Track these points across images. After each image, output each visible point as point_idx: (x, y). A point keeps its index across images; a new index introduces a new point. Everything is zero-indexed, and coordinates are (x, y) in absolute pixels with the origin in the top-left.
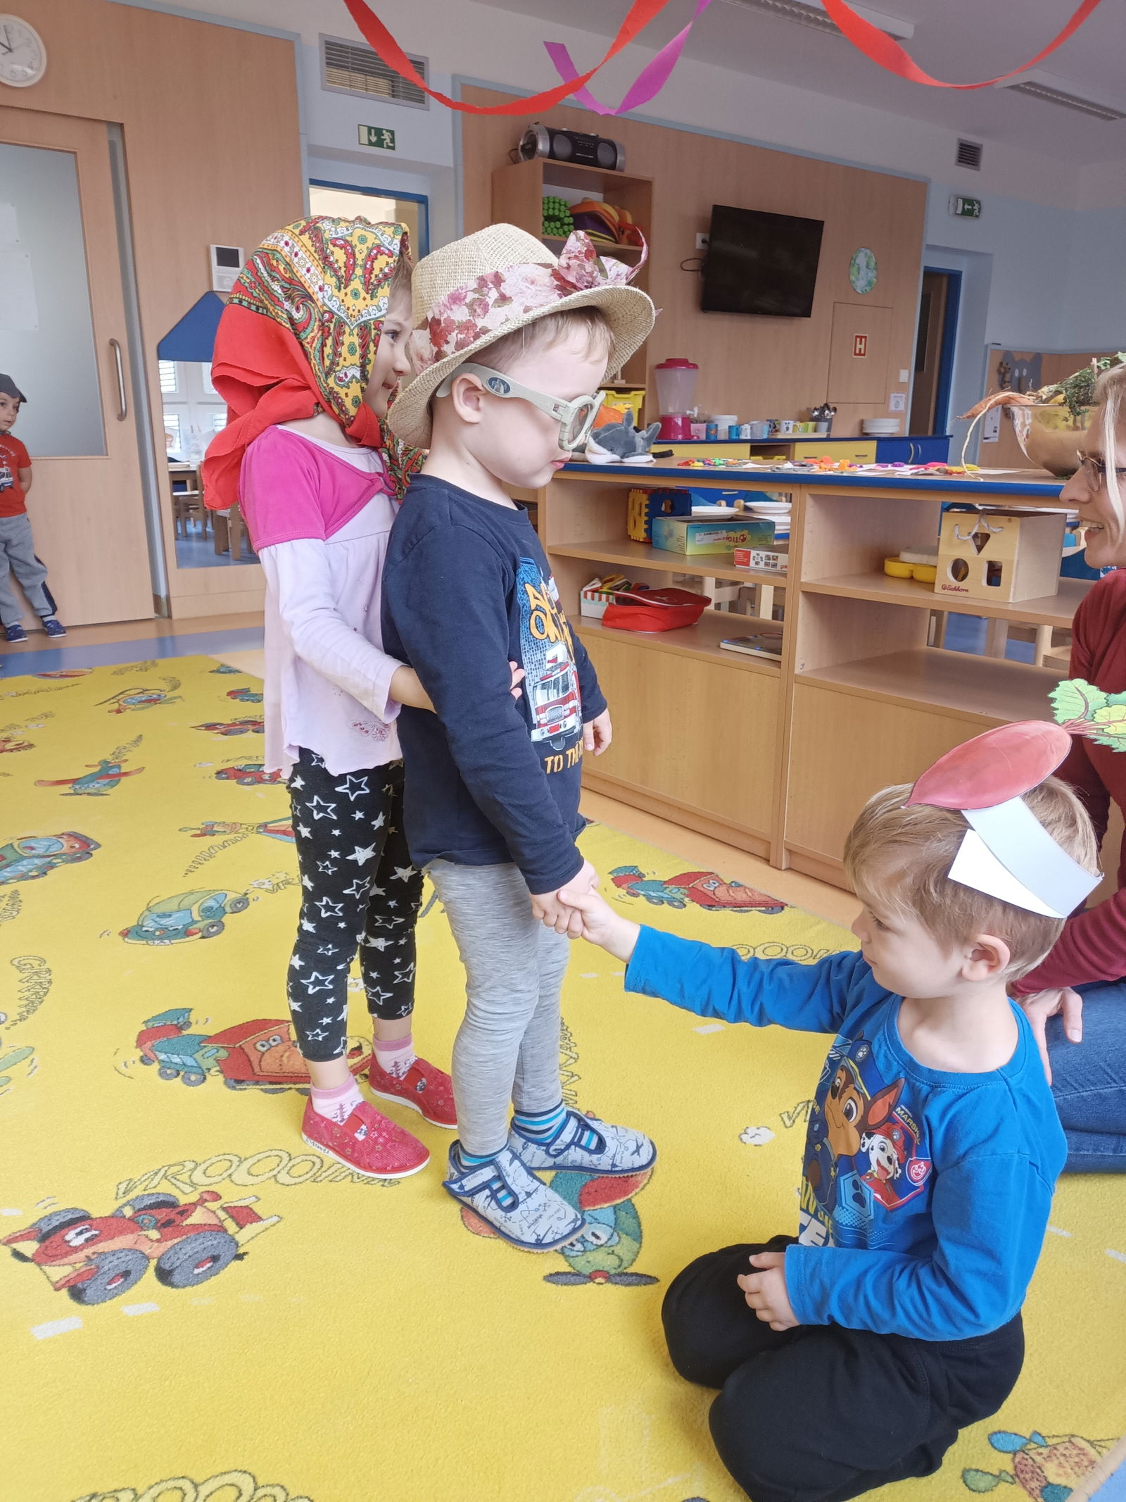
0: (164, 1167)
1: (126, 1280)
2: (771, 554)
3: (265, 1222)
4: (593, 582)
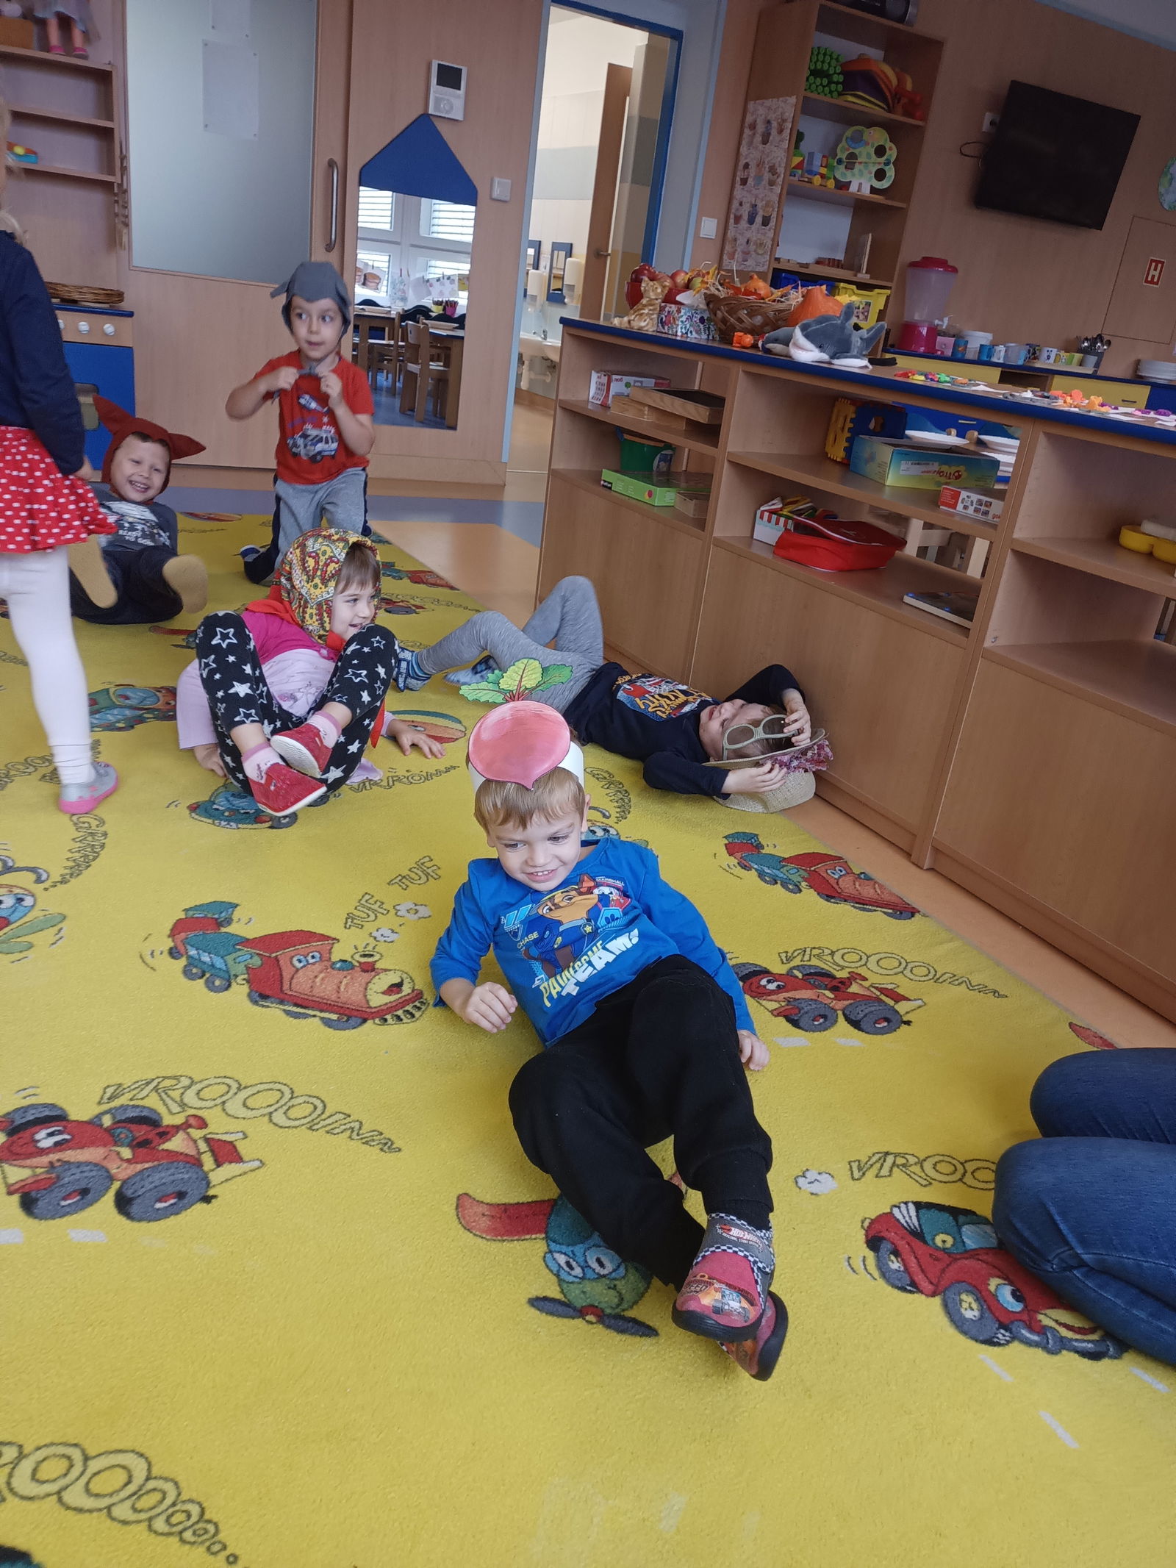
0: (158, 1077)
1: (82, 1199)
2: (985, 499)
3: (245, 1165)
4: (774, 502)
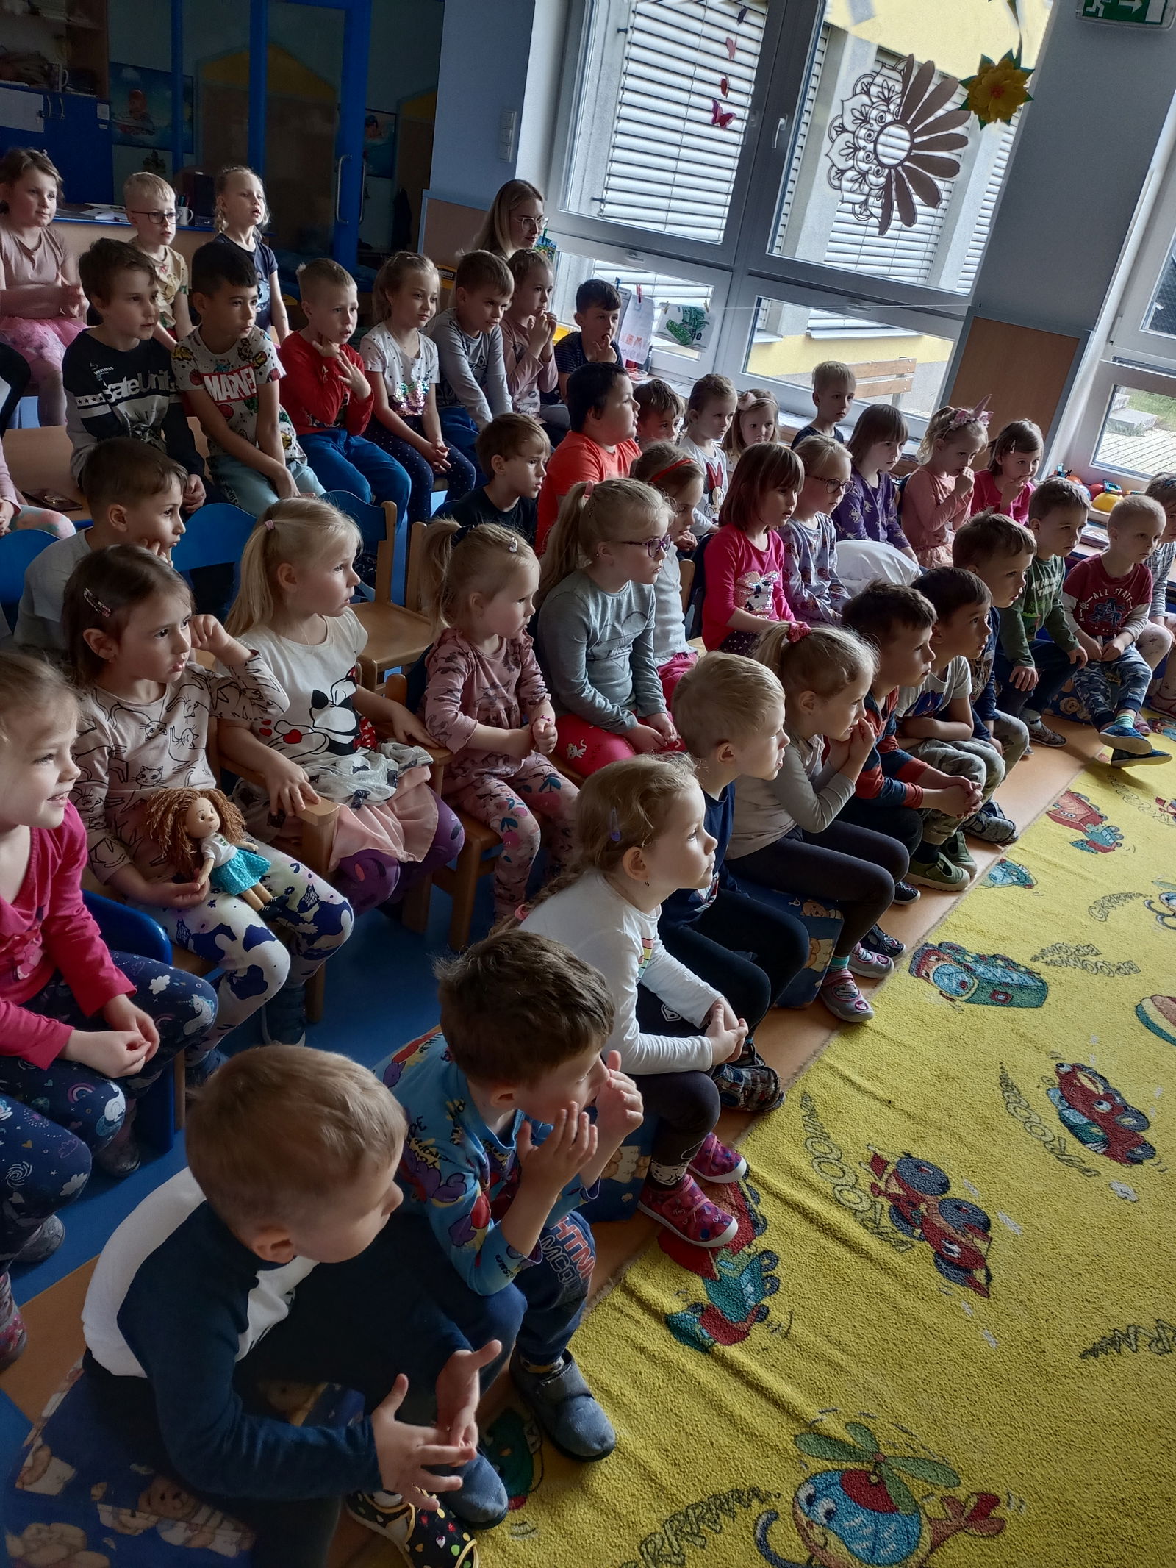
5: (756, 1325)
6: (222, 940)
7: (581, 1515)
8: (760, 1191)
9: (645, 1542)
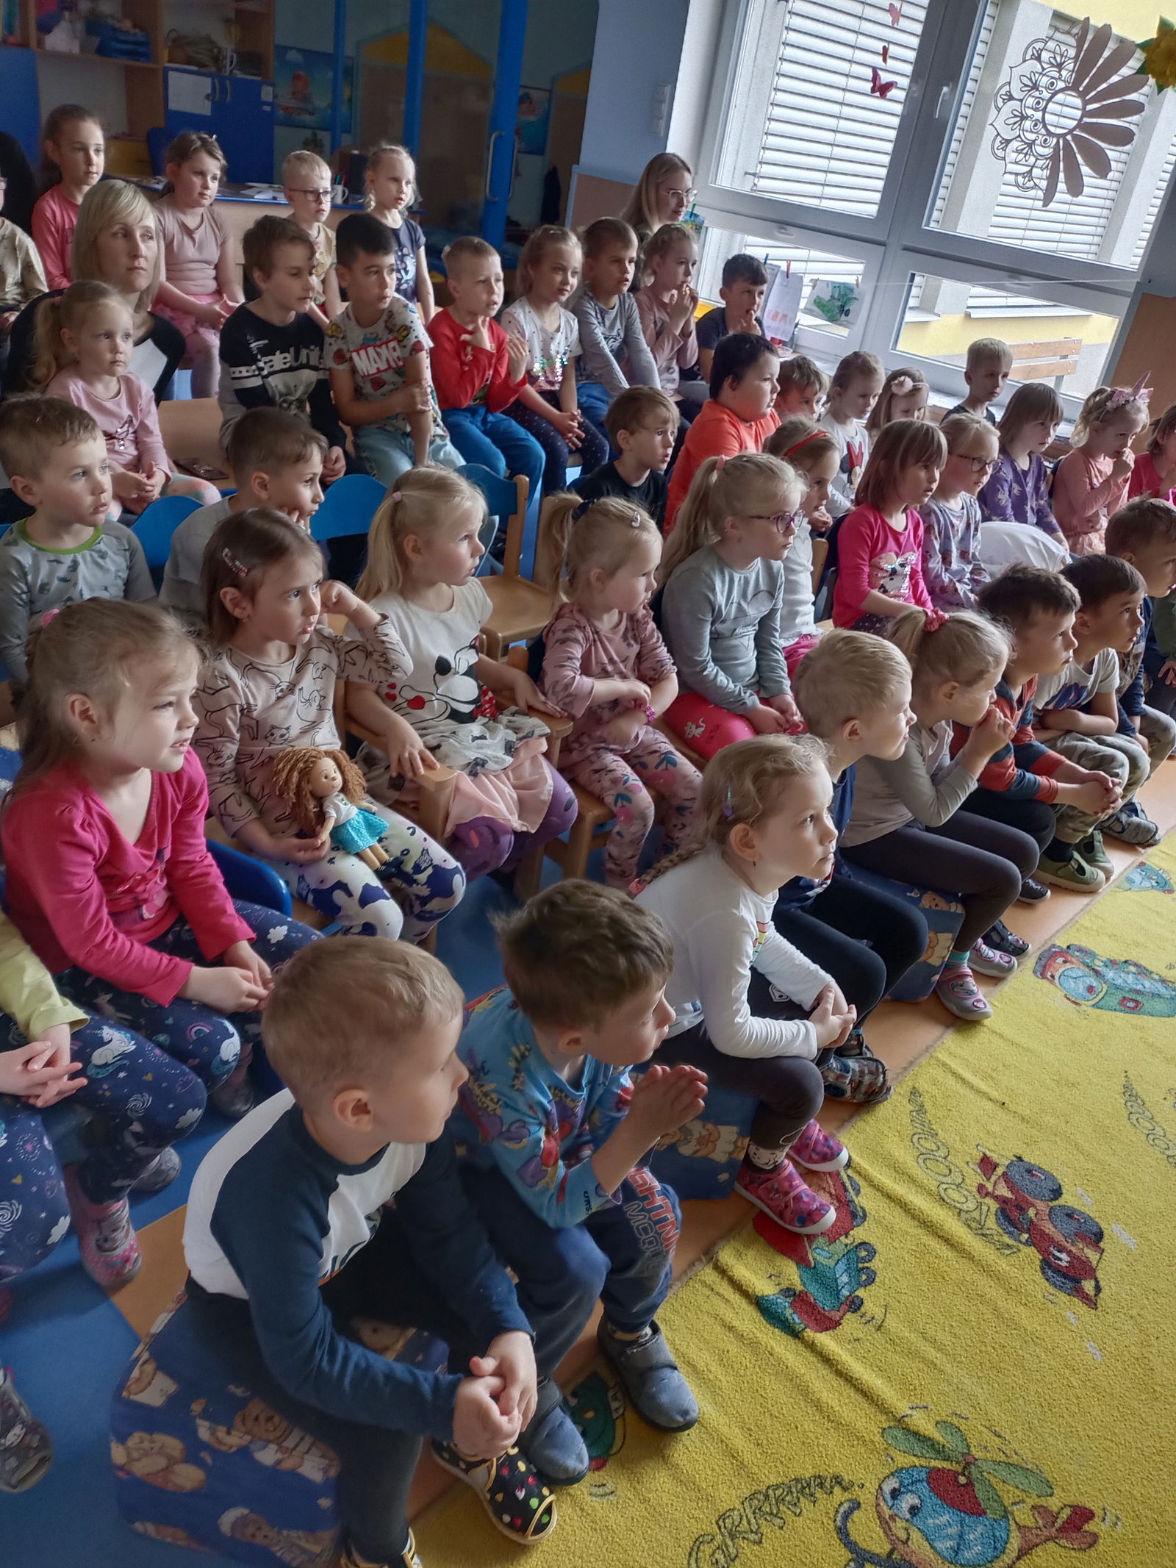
5: (849, 1315)
6: (339, 896)
7: (659, 1482)
8: (862, 1183)
9: (723, 1517)
